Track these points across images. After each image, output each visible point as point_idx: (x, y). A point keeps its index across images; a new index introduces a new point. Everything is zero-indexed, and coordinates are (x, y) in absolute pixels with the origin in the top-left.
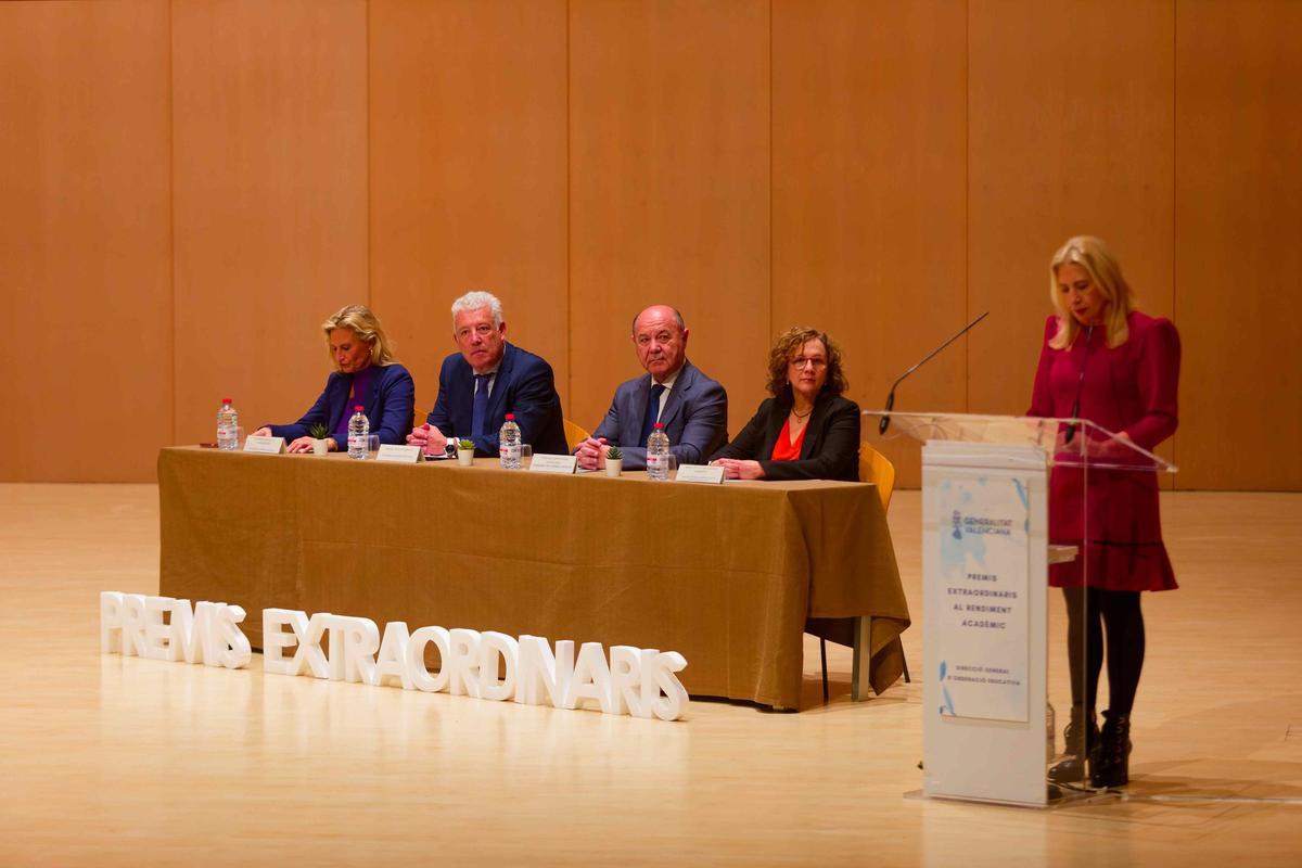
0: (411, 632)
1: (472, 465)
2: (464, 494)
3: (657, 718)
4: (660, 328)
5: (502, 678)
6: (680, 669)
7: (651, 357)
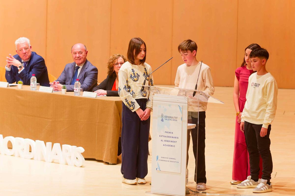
0: (4, 137)
1: (22, 88)
2: (19, 97)
3: (75, 166)
4: (80, 50)
5: (30, 152)
6: (83, 152)
7: (76, 58)
